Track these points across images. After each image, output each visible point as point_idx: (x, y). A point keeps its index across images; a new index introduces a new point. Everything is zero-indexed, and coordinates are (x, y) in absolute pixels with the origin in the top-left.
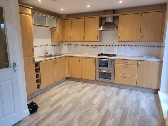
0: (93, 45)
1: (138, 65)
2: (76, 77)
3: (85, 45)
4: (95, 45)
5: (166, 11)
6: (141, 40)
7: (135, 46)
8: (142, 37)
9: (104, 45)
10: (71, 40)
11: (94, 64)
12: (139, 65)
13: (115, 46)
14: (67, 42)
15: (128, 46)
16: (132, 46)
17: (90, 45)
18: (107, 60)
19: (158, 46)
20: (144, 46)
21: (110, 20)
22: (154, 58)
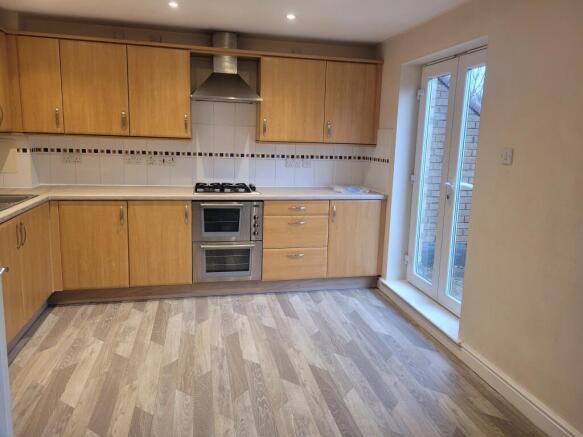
0: (155, 153)
1: (332, 214)
2: (104, 284)
3: (120, 152)
4: (167, 153)
5: (382, 65)
6: (326, 140)
7: (303, 157)
8: (329, 132)
9: (200, 154)
10: (60, 130)
11: (187, 224)
12: (334, 215)
13: (242, 155)
14: (31, 137)
15: (283, 156)
16: (293, 157)
17: (144, 153)
18: (235, 204)
19: (359, 158)
20: (327, 157)
21: (228, 66)
22: (364, 192)
